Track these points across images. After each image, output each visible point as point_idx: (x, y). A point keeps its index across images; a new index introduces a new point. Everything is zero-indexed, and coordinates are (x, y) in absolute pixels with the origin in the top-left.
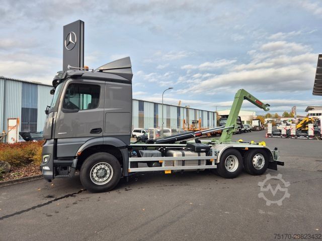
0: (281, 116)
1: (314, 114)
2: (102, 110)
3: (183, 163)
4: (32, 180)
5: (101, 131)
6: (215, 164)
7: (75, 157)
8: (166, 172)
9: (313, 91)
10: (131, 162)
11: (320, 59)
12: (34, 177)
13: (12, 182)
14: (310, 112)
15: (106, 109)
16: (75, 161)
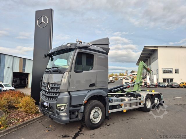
0: (118, 75)
1: (135, 75)
2: (95, 71)
3: (131, 105)
4: (29, 124)
5: (95, 86)
6: (143, 104)
7: (81, 105)
8: (124, 111)
9: (137, 63)
10: (109, 106)
11: (145, 48)
12: (30, 121)
13: (17, 127)
14: (133, 73)
15: (97, 71)
16: (82, 107)
